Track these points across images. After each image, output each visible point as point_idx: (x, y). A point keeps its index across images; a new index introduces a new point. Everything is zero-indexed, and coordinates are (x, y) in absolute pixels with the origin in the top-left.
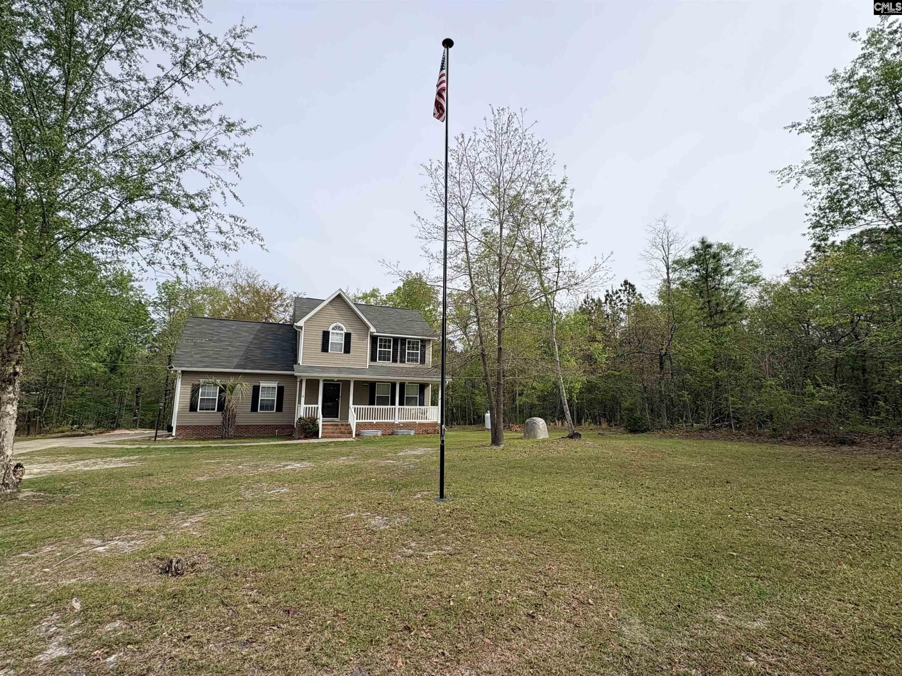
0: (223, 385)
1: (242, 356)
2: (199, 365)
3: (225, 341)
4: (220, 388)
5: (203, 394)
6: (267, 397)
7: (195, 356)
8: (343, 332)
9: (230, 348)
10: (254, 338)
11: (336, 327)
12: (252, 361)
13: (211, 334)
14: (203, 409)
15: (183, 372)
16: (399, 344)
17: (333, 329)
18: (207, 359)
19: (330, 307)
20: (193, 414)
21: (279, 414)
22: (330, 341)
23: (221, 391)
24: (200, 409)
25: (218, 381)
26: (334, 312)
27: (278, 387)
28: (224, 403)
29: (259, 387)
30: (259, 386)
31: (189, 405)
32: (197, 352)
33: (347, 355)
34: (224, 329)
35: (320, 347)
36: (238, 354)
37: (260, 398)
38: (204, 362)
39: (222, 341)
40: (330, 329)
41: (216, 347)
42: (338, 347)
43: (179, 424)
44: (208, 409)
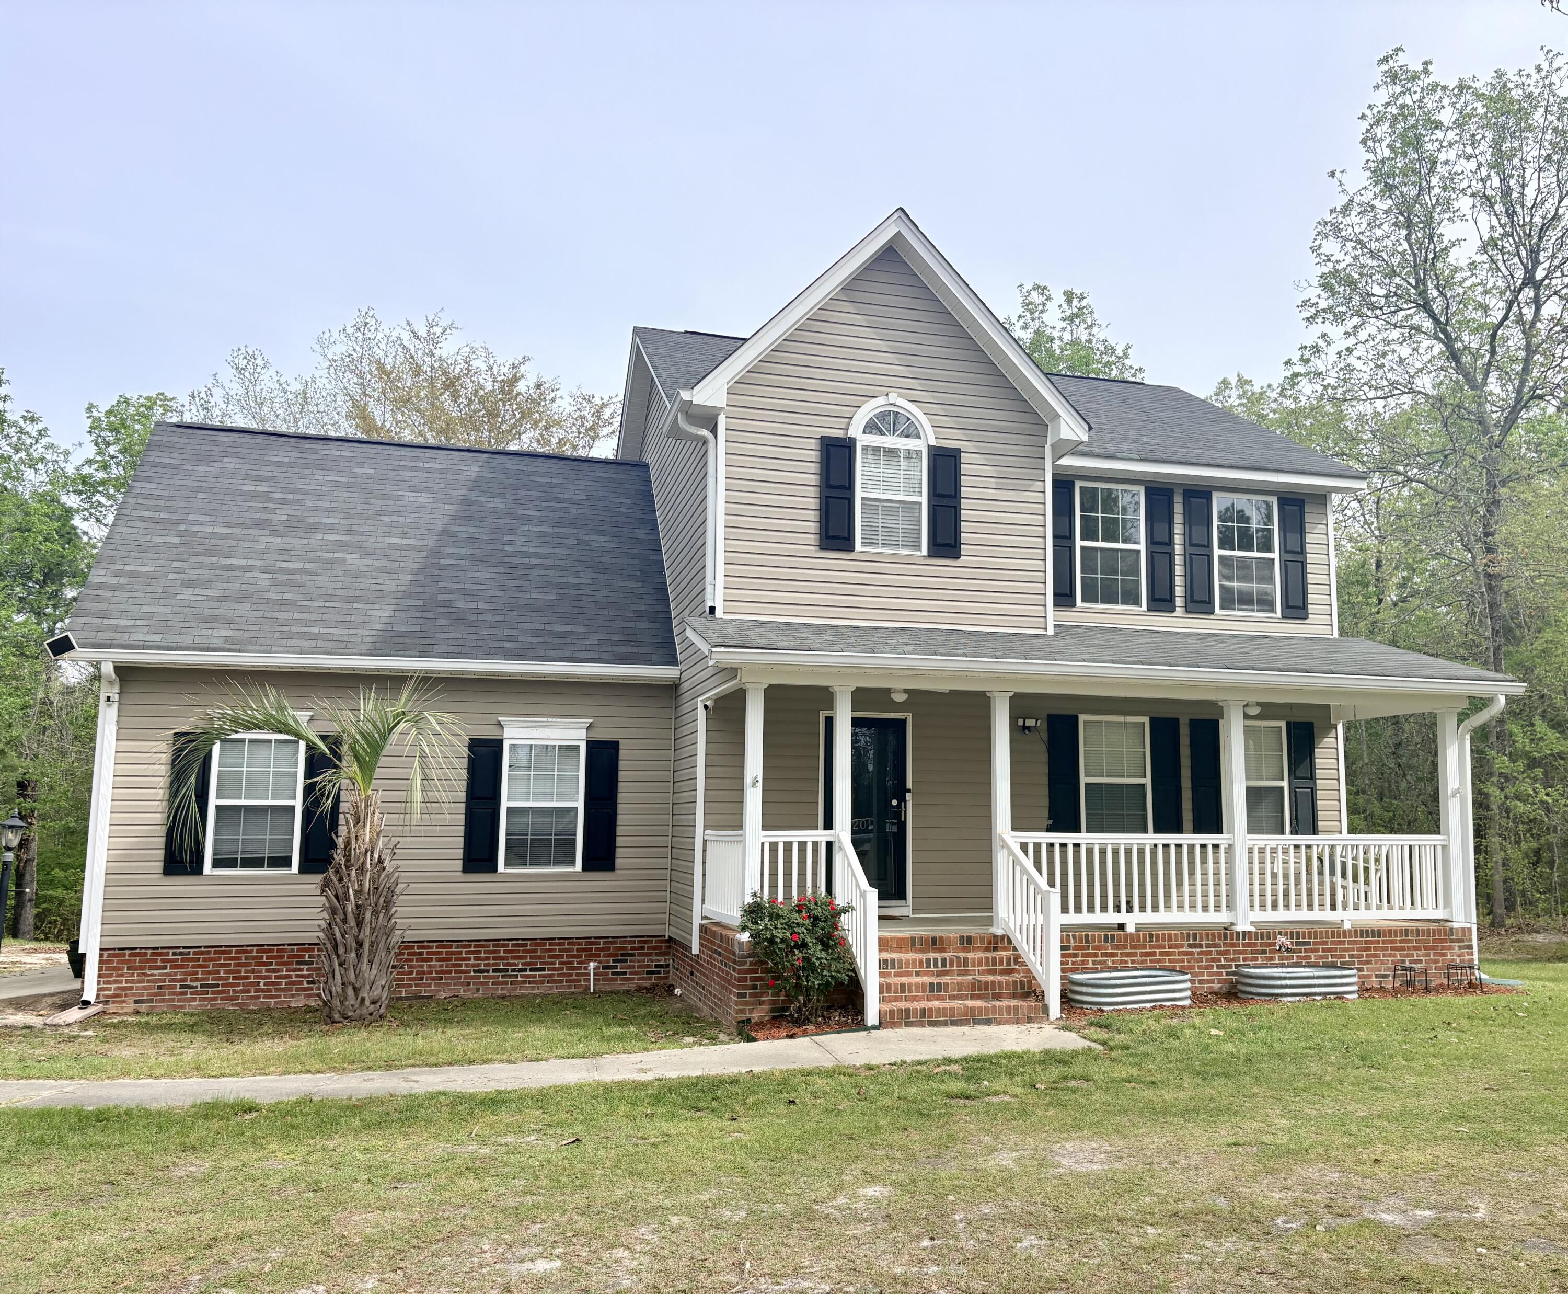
0: (323, 738)
1: (408, 595)
2: (204, 634)
3: (326, 528)
4: (311, 747)
5: (229, 783)
6: (538, 795)
7: (185, 595)
8: (919, 445)
9: (352, 559)
10: (458, 518)
11: (883, 416)
12: (459, 619)
13: (266, 497)
14: (231, 863)
15: (125, 672)
16: (1178, 518)
17: (871, 427)
18: (243, 609)
19: (848, 314)
20: (182, 885)
21: (600, 880)
22: (859, 494)
23: (315, 764)
24: (217, 864)
25: (303, 716)
26: (868, 339)
27: (591, 745)
28: (334, 825)
29: (497, 744)
30: (499, 743)
31: (161, 842)
32: (194, 574)
33: (943, 566)
34: (319, 476)
35: (809, 522)
36: (386, 584)
37: (505, 804)
38: (228, 622)
39: (312, 528)
40: (856, 431)
41: (285, 553)
42: (901, 523)
43: (112, 942)
44: (256, 862)
